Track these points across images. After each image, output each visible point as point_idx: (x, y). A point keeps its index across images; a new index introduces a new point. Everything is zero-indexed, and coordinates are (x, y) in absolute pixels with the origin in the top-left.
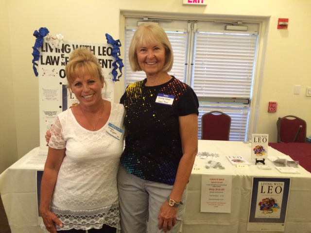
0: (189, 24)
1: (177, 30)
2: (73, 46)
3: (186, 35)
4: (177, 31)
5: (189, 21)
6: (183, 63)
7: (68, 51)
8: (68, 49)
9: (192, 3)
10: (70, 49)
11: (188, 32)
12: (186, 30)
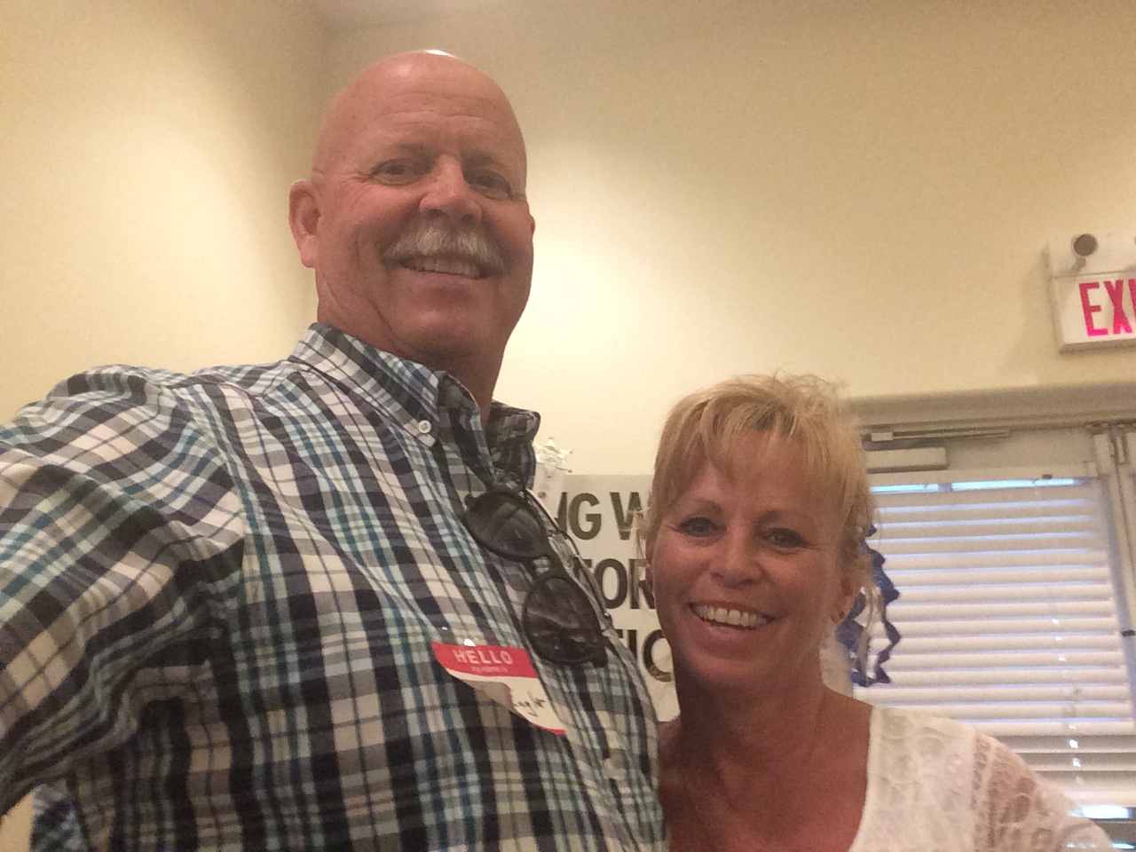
0: (1102, 441)
1: (1047, 470)
2: (615, 498)
3: (1096, 491)
4: (1048, 477)
5: (1095, 428)
6: (1108, 631)
7: (586, 526)
8: (590, 517)
9: (1111, 337)
10: (596, 519)
11: (1102, 478)
12: (1092, 466)
